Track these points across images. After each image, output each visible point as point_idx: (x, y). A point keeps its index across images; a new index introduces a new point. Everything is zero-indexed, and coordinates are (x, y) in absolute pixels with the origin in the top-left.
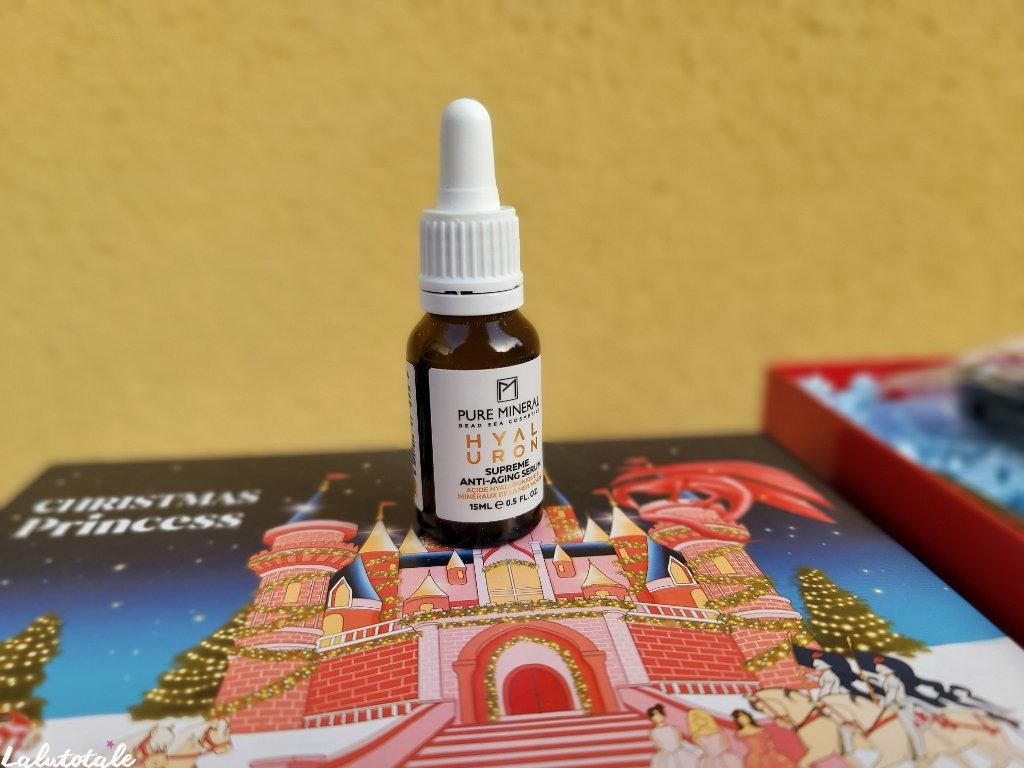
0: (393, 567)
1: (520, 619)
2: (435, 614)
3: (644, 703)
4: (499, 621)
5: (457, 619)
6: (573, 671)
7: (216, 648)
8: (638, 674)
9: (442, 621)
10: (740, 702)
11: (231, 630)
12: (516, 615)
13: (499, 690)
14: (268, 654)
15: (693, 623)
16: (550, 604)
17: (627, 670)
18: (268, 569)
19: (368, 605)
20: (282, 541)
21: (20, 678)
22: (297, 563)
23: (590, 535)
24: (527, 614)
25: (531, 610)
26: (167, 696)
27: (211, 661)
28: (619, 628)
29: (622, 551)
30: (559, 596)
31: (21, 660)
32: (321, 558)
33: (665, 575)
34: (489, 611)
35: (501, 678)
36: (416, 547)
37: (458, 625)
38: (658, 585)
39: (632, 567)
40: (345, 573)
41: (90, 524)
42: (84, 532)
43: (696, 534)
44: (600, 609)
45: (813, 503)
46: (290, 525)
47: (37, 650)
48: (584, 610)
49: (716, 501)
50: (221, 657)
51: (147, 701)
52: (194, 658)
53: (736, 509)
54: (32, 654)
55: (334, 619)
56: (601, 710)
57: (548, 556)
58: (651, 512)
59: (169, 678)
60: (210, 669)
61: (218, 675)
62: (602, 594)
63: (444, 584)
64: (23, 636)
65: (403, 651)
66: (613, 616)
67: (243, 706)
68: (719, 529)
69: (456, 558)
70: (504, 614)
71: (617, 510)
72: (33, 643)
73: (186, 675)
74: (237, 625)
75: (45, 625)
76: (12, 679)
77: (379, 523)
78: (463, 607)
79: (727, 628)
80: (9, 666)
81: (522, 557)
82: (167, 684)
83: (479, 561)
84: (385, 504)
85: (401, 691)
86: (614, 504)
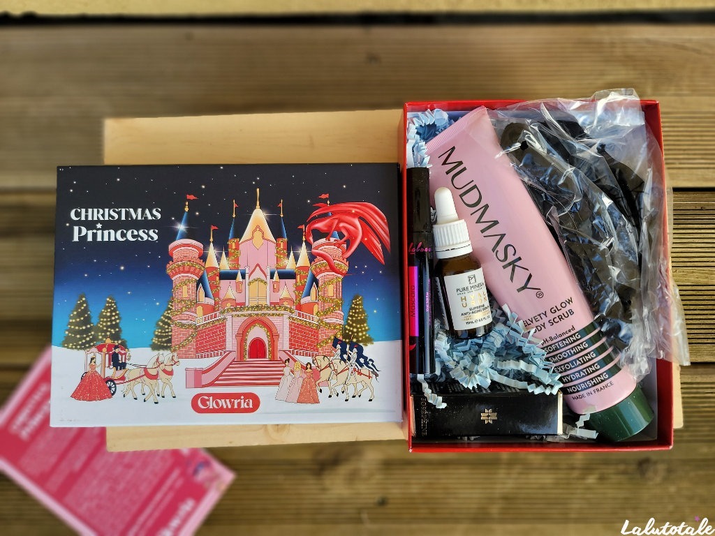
0: (218, 278)
1: (257, 315)
2: (232, 309)
3: (285, 357)
4: (250, 315)
5: (238, 313)
6: (269, 342)
7: (166, 320)
8: (286, 347)
9: (234, 313)
10: (309, 359)
11: (169, 312)
12: (256, 312)
13: (247, 348)
14: (183, 325)
15: (310, 323)
16: (268, 308)
17: (284, 343)
18: (174, 275)
19: (210, 301)
20: (176, 255)
21: (115, 329)
22: (184, 272)
23: (289, 264)
24: (260, 312)
25: (261, 309)
26: (159, 341)
27: (166, 327)
28: (287, 322)
29: (298, 277)
30: (271, 303)
31: (111, 321)
32: (192, 269)
33: (308, 294)
34: (248, 310)
35: (248, 343)
36: (225, 265)
37: (238, 316)
38: (304, 300)
39: (299, 289)
40: (201, 281)
41: (99, 233)
42: (99, 239)
43: (328, 268)
44: (283, 312)
45: (383, 247)
46: (178, 242)
47: (114, 316)
48: (278, 312)
49: (345, 241)
50: (169, 325)
51: (154, 343)
52: (161, 324)
53: (351, 248)
54: (113, 318)
55: (200, 309)
56: (273, 359)
57: (272, 277)
58: (317, 248)
59: (157, 333)
60: (167, 330)
61: (170, 334)
62: (286, 304)
63: (234, 292)
64: (106, 308)
65: (220, 328)
66: (286, 317)
67: (179, 348)
68: (338, 264)
69: (239, 276)
70: (253, 312)
71: (304, 243)
72: (111, 312)
73: (161, 332)
74: (170, 309)
75: (111, 303)
76: (112, 330)
77: (212, 245)
78: (242, 306)
79: (318, 327)
80: (109, 324)
81: (263, 277)
82: (157, 336)
83: (247, 276)
84: (213, 228)
85: (222, 345)
86: (304, 239)
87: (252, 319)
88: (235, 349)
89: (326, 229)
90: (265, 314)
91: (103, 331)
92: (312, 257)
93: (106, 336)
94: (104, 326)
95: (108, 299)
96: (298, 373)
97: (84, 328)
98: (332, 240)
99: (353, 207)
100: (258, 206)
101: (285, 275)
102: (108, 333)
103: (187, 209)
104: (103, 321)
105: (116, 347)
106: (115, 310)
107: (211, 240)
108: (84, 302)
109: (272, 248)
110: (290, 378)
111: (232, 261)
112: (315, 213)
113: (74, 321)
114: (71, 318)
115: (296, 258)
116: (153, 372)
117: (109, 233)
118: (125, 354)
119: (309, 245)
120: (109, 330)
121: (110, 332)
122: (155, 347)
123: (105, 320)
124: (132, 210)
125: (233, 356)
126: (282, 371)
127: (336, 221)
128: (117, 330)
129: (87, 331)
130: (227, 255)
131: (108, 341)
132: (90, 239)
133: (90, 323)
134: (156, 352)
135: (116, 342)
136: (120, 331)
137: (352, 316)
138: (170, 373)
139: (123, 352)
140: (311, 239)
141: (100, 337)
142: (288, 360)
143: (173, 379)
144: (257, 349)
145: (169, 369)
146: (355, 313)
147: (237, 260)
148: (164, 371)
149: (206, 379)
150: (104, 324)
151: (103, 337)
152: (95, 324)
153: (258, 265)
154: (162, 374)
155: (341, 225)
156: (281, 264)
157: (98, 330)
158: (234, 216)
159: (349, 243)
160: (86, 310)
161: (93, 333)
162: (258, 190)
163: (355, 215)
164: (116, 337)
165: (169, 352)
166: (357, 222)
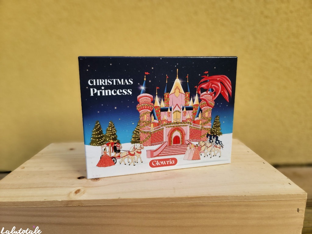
0: (160, 111)
1: (176, 126)
2: (166, 124)
4: (174, 126)
5: (168, 126)
6: (181, 137)
7: (137, 130)
9: (167, 126)
10: (197, 143)
11: (139, 127)
12: (176, 125)
13: (172, 140)
14: (145, 132)
15: (198, 128)
16: (181, 123)
17: (187, 137)
18: (140, 110)
19: (157, 121)
20: (141, 101)
21: (114, 136)
22: (145, 109)
23: (191, 104)
24: (178, 125)
25: (178, 124)
26: (134, 140)
27: (138, 133)
28: (188, 128)
29: (194, 109)
30: (182, 121)
31: (112, 132)
32: (148, 107)
33: (198, 116)
34: (173, 124)
35: (173, 138)
36: (163, 105)
37: (169, 127)
38: (196, 119)
39: (194, 114)
40: (152, 113)
41: (103, 91)
42: (103, 94)
43: (206, 105)
44: (187, 124)
45: (229, 95)
46: (141, 95)
47: (113, 130)
48: (185, 125)
49: (214, 93)
50: (139, 132)
51: (132, 141)
52: (135, 132)
53: (216, 96)
54: (113, 131)
55: (152, 125)
56: (183, 144)
57: (183, 110)
58: (202, 96)
59: (133, 136)
60: (138, 135)
61: (139, 136)
62: (188, 121)
63: (167, 117)
64: (109, 127)
65: (161, 132)
66: (188, 126)
67: (144, 142)
68: (211, 103)
69: (169, 109)
70: (175, 125)
71: (197, 95)
72: (112, 128)
73: (135, 136)
74: (139, 126)
75: (111, 124)
76: (113, 136)
77: (157, 96)
78: (169, 123)
79: (201, 130)
80: (111, 133)
81: (179, 110)
82: (133, 138)
83: (172, 110)
84: (157, 88)
85: (162, 140)
86: (197, 92)
87: (175, 128)
88: (167, 141)
89: (206, 87)
90: (180, 126)
91: (108, 137)
92: (200, 100)
93: (110, 139)
94: (109, 135)
95: (110, 123)
97: (100, 136)
98: (209, 92)
99: (218, 77)
100: (177, 78)
101: (189, 109)
102: (111, 138)
103: (145, 79)
104: (108, 133)
105: (115, 143)
106: (113, 127)
107: (157, 94)
108: (99, 124)
109: (183, 96)
110: (189, 151)
111: (166, 103)
112: (202, 80)
113: (95, 133)
114: (94, 132)
115: (193, 101)
116: (132, 153)
117: (108, 92)
118: (120, 146)
119: (199, 95)
120: (111, 136)
121: (112, 137)
122: (133, 142)
123: (109, 132)
124: (118, 80)
125: (166, 144)
126: (186, 148)
127: (211, 84)
128: (115, 136)
129: (101, 137)
130: (164, 100)
131: (112, 141)
132: (99, 94)
133: (102, 134)
134: (133, 145)
135: (115, 141)
136: (116, 136)
137: (215, 125)
138: (140, 153)
139: (118, 145)
140: (200, 92)
141: (108, 140)
142: (189, 144)
143: (141, 155)
144: (177, 140)
145: (139, 151)
146: (216, 123)
147: (168, 103)
148: (137, 152)
149: (155, 154)
150: (109, 134)
151: (109, 139)
152: (105, 134)
153: (177, 105)
154: (136, 153)
155: (213, 85)
156: (187, 104)
157: (106, 136)
158: (167, 82)
159: (215, 94)
160: (100, 128)
161: (104, 138)
162: (177, 70)
164: (115, 139)
165: (139, 144)
166: (219, 84)
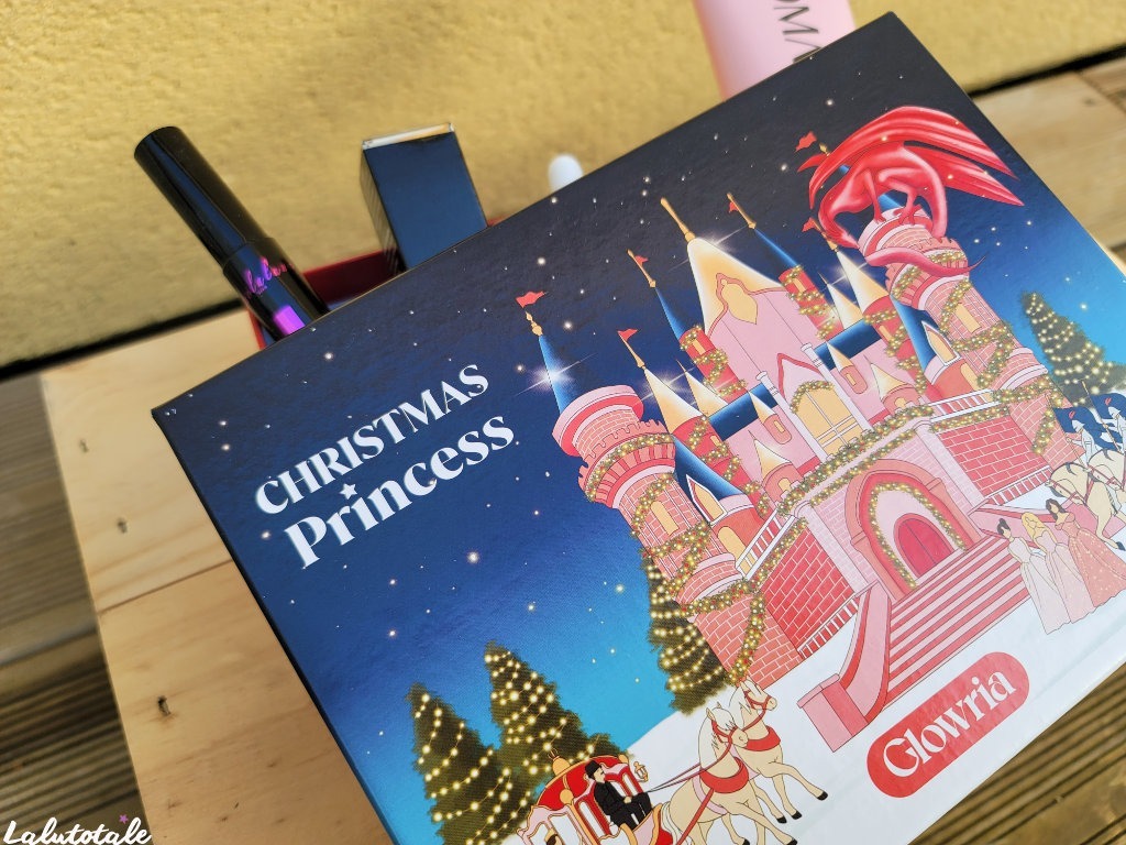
0: (715, 440)
1: (862, 466)
2: (798, 490)
4: (848, 477)
5: (818, 489)
6: (932, 509)
7: (668, 615)
8: (975, 496)
9: (811, 494)
11: (661, 589)
12: (856, 462)
13: (898, 555)
14: (716, 601)
15: (982, 412)
16: (873, 435)
17: (964, 492)
18: (612, 495)
19: (738, 503)
20: (582, 444)
21: (556, 725)
22: (630, 473)
23: (845, 315)
24: (863, 457)
25: (862, 448)
26: (685, 680)
27: (680, 631)
28: (935, 443)
29: (883, 330)
30: (872, 421)
31: (534, 709)
32: (644, 455)
33: (931, 354)
34: (834, 467)
35: (891, 542)
36: (711, 400)
37: (824, 496)
38: (933, 371)
39: (903, 353)
40: (683, 470)
41: (360, 507)
42: (369, 522)
43: (926, 275)
44: (910, 424)
45: (993, 172)
46: (568, 414)
47: (533, 691)
48: (900, 432)
49: (915, 203)
50: (683, 622)
51: (678, 693)
52: (662, 633)
54: (533, 699)
55: (727, 536)
56: (969, 544)
57: (830, 364)
58: (872, 248)
59: (667, 663)
60: (687, 639)
61: (700, 643)
62: (901, 404)
63: (776, 447)
64: (499, 684)
65: (805, 548)
66: (923, 431)
67: (746, 662)
68: (939, 257)
69: (760, 405)
70: (848, 466)
71: (841, 256)
72: (518, 686)
73: (677, 654)
74: (660, 582)
75: (503, 662)
76: (553, 732)
77: (647, 373)
78: (811, 471)
79: (1005, 409)
80: (532, 720)
81: (811, 376)
82: (674, 670)
83: (777, 397)
84: (624, 336)
85: (840, 588)
86: (833, 246)
87: (858, 484)
88: (872, 575)
89: (858, 202)
90: (878, 453)
91: (528, 751)
92: (878, 273)
93: (546, 759)
94: (523, 736)
95: (488, 659)
96: (1046, 538)
97: (475, 773)
98: (889, 215)
99: (879, 130)
100: (689, 236)
101: (856, 343)
102: (547, 747)
103: (537, 330)
104: (514, 724)
105: (591, 768)
106: (525, 675)
107: (640, 363)
108: (431, 706)
109: (782, 300)
110: (1039, 563)
111: (720, 379)
112: (816, 182)
113: (436, 772)
114: (427, 768)
115: (849, 293)
116: (727, 769)
117: (386, 494)
118: (627, 770)
119: (854, 254)
120: (543, 735)
121: (549, 738)
122: (688, 701)
123: (515, 716)
124: (407, 407)
125: (880, 598)
126: (1009, 557)
127: (868, 176)
128: (563, 722)
129: (490, 774)
130: (699, 375)
131: (561, 766)
132: (345, 536)
133: (482, 751)
134: (699, 713)
135: (581, 755)
136: (573, 720)
137: (1050, 345)
138: (771, 740)
139: (616, 769)
140: (847, 237)
141: (533, 771)
142: (1003, 523)
143: (788, 748)
144: (920, 542)
145: (759, 733)
146: (1050, 333)
147: (728, 372)
148: (753, 745)
149: (864, 692)
150: (521, 729)
151: (539, 764)
152: (498, 745)
153: (781, 357)
154: (752, 759)
155: (883, 176)
156: (829, 324)
157: (513, 755)
158: (653, 284)
159: (925, 201)
160: (450, 724)
161: (506, 772)
162: (664, 202)
163: (894, 143)
164: (572, 742)
165: (730, 689)
166: (906, 154)
